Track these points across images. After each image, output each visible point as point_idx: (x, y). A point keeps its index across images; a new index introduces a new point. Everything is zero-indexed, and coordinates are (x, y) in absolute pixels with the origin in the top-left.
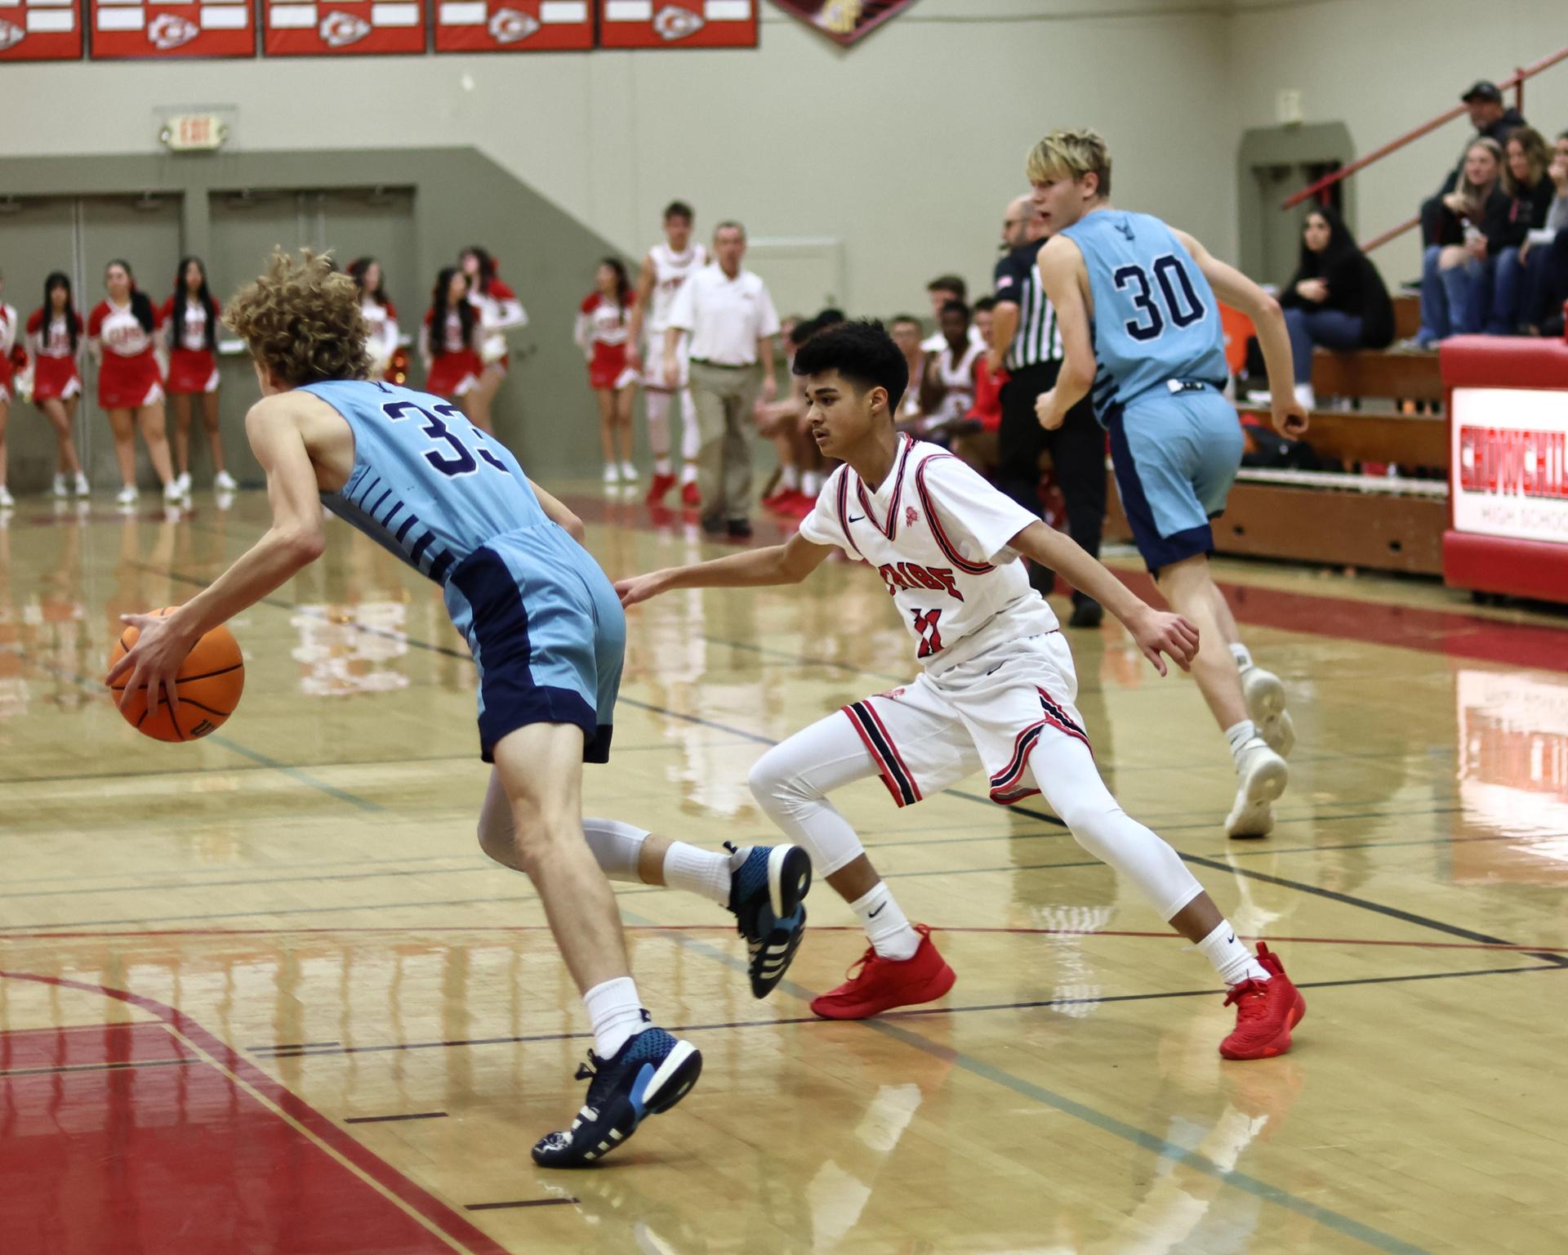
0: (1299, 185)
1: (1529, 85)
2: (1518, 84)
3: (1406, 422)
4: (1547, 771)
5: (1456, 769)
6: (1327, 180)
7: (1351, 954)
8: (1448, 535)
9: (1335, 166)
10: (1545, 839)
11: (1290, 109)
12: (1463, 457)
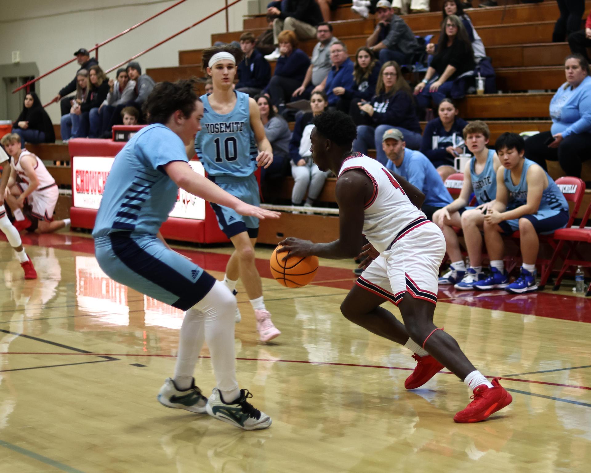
0: (19, 85)
1: (100, 50)
2: (97, 49)
3: (57, 168)
4: (108, 292)
5: (76, 291)
6: (29, 83)
7: (36, 358)
8: (72, 208)
9: (33, 78)
10: (105, 315)
11: (16, 57)
12: (77, 181)
